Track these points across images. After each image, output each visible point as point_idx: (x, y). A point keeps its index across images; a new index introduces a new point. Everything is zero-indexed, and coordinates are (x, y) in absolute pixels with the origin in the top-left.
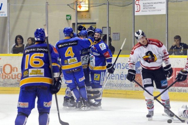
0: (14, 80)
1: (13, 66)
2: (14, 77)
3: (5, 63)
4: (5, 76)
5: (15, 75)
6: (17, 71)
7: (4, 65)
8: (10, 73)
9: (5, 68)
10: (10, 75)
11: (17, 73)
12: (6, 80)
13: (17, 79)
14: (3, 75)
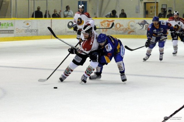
0: (122, 31)
1: (121, 24)
2: (121, 30)
3: (117, 23)
4: (117, 29)
5: (122, 29)
6: (123, 26)
7: (116, 23)
8: (119, 28)
9: (117, 25)
10: (119, 29)
11: (123, 28)
12: (117, 31)
13: (123, 31)
14: (116, 29)
